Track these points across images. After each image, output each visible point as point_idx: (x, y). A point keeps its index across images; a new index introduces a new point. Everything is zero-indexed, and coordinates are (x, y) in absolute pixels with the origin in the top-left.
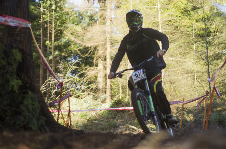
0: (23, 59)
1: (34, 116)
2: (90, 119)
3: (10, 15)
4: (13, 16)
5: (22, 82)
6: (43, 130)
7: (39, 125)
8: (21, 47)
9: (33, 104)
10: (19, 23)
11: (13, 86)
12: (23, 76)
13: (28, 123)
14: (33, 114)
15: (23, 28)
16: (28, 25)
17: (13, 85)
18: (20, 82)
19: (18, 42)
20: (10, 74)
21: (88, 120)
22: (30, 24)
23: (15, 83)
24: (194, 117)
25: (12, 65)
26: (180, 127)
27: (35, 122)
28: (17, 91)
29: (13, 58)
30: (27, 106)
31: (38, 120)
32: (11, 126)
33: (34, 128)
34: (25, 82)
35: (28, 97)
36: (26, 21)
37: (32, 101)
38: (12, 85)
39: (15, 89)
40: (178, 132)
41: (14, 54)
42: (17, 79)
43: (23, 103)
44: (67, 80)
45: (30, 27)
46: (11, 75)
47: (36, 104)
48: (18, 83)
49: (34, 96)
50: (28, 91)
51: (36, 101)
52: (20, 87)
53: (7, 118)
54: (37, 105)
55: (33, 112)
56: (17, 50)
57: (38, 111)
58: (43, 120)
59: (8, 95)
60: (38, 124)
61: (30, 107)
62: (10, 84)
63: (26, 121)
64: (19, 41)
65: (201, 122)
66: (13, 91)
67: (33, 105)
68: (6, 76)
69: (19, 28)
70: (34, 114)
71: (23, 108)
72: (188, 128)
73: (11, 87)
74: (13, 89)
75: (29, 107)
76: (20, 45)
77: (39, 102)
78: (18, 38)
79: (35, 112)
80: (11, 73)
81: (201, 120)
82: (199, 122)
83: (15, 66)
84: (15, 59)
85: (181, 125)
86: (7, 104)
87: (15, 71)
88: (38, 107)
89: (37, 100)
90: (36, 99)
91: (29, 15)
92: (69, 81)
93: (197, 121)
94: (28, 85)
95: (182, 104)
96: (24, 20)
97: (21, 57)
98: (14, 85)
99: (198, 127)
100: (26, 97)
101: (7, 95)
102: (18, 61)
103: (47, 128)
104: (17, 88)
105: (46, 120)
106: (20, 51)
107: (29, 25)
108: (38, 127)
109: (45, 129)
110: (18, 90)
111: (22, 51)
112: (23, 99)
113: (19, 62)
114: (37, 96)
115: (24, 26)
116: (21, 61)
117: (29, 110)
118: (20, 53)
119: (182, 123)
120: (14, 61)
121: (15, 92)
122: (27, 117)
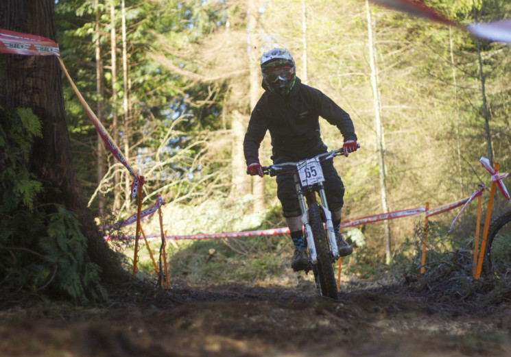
0: (43, 131)
1: (71, 262)
2: (215, 253)
3: (9, 29)
4: (16, 31)
5: (44, 185)
6: (95, 296)
7: (86, 284)
8: (38, 102)
9: (70, 234)
10: (32, 47)
11: (22, 195)
12: (44, 169)
13: (57, 280)
14: (70, 258)
15: (41, 58)
16: (51, 50)
17: (22, 192)
18: (38, 186)
19: (31, 91)
20: (14, 167)
21: (212, 256)
22: (56, 47)
23: (28, 188)
24: (453, 247)
25: (18, 146)
26: (422, 270)
27: (76, 276)
28: (31, 206)
29: (20, 130)
30: (55, 240)
31: (82, 271)
32: (20, 289)
33: (74, 290)
34: (50, 182)
35: (57, 219)
36: (46, 41)
37: (67, 228)
38: (19, 193)
39: (28, 201)
40: (416, 283)
41: (23, 120)
42: (31, 178)
43: (46, 235)
44: (160, 164)
45: (59, 55)
46: (18, 169)
47: (76, 234)
48: (34, 187)
49: (70, 216)
50: (56, 204)
51: (76, 227)
52: (39, 197)
53: (11, 270)
54: (79, 237)
55: (70, 254)
56: (30, 110)
57: (81, 251)
58: (94, 272)
59: (12, 215)
60: (82, 282)
61: (63, 243)
62: (14, 191)
63: (53, 277)
64: (33, 88)
65: (470, 258)
66: (22, 207)
67: (70, 237)
68: (5, 172)
69: (32, 58)
70: (73, 258)
71: (45, 244)
72: (440, 272)
73: (18, 197)
74: (21, 202)
75: (61, 244)
76: (36, 96)
77: (83, 231)
78: (30, 82)
79: (74, 254)
80: (17, 165)
81: (469, 253)
82: (465, 257)
83: (26, 148)
84: (26, 132)
85: (423, 263)
86: (10, 237)
87: (27, 158)
88: (82, 243)
89: (79, 226)
90: (76, 223)
91: (53, 27)
92: (164, 166)
93: (460, 256)
94: (57, 190)
95: (424, 215)
96: (43, 38)
97: (39, 126)
98: (24, 192)
99: (462, 271)
100: (52, 218)
101: (10, 217)
102: (33, 135)
103: (103, 290)
104: (30, 199)
105: (101, 271)
106: (35, 112)
107: (55, 51)
108: (82, 289)
109: (98, 293)
110: (34, 202)
111: (39, 111)
112: (46, 224)
113: (36, 138)
114: (77, 216)
115: (43, 54)
116: (40, 135)
117: (59, 248)
118: (35, 116)
119: (427, 259)
120: (23, 135)
121: (26, 208)
122: (56, 267)
